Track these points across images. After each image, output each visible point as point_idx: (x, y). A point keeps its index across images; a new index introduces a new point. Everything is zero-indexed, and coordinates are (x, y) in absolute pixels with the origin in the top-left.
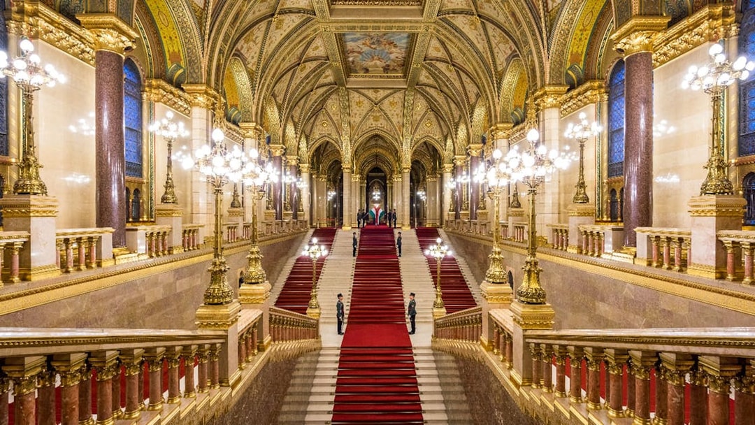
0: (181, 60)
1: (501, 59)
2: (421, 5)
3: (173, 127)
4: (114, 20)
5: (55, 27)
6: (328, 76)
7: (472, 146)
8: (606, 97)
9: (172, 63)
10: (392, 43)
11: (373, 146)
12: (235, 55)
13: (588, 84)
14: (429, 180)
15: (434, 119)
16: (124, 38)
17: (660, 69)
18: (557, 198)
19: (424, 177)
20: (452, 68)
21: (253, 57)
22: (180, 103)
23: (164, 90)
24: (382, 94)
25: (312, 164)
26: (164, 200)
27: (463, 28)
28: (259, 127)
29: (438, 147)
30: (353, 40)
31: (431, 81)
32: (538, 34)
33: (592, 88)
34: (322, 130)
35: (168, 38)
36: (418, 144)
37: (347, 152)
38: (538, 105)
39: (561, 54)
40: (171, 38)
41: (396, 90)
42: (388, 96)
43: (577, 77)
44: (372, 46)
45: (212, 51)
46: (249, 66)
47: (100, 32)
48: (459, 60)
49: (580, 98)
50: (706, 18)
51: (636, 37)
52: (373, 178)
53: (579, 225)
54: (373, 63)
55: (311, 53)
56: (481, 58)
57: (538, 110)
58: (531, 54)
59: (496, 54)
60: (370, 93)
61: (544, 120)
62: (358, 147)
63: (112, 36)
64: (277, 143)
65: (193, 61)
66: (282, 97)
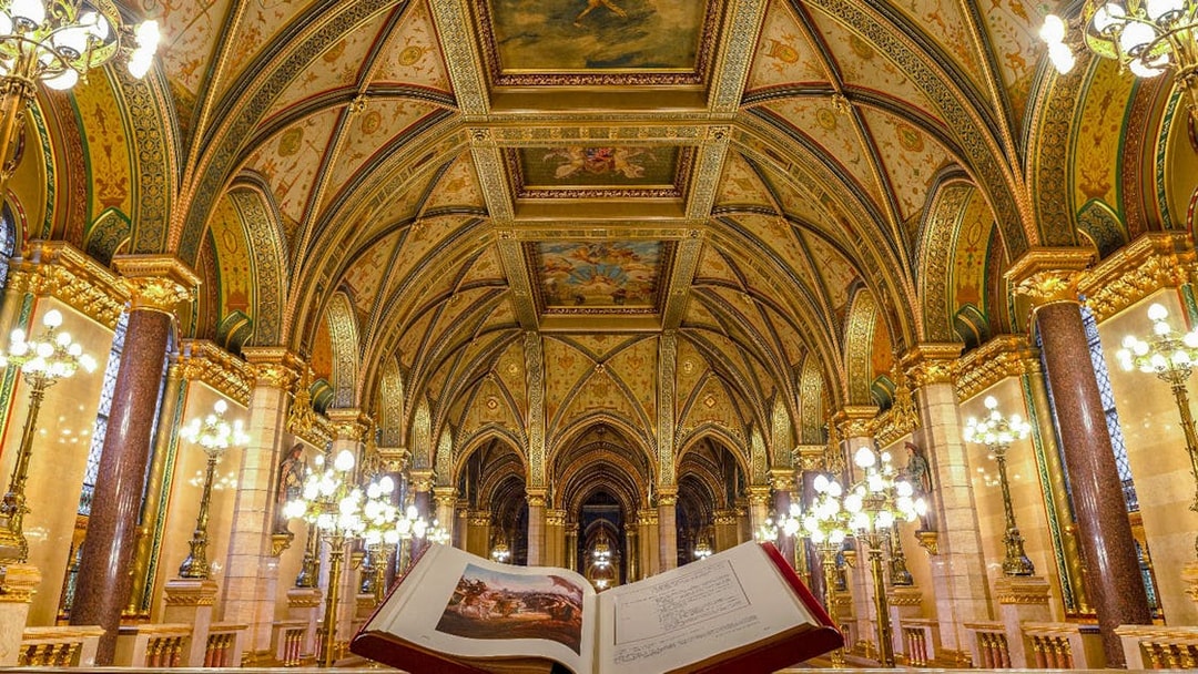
0: (248, 305)
1: (837, 286)
2: (681, 196)
3: (224, 428)
4: (170, 262)
5: (76, 276)
6: (505, 312)
7: (802, 448)
8: (1035, 365)
9: (231, 310)
10: (630, 254)
11: (593, 448)
12: (341, 288)
13: (997, 342)
14: (721, 521)
15: (720, 390)
16: (179, 288)
17: (1106, 325)
18: (978, 566)
19: (709, 515)
20: (747, 298)
21: (368, 290)
22: (232, 379)
23: (210, 360)
24: (613, 342)
25: (462, 488)
26: (186, 572)
27: (761, 233)
28: (366, 417)
29: (732, 447)
30: (553, 250)
31: (709, 319)
32: (891, 254)
33: (1008, 349)
34: (486, 416)
35: (231, 270)
36: (690, 443)
37: (537, 462)
38: (912, 377)
39: (939, 288)
40: (236, 270)
41: (641, 336)
42: (623, 346)
43: (979, 327)
44: (592, 259)
45: (304, 290)
46: (360, 305)
47: (146, 281)
48: (761, 284)
49: (989, 364)
50: (1152, 252)
51: (1044, 280)
52: (594, 516)
53: (1023, 622)
54: (593, 287)
55: (474, 273)
56: (802, 285)
57: (913, 387)
58: (886, 286)
59: (827, 280)
60: (588, 342)
61: (927, 407)
62: (562, 451)
63: (163, 287)
64: (393, 446)
65: (269, 306)
66: (411, 354)
